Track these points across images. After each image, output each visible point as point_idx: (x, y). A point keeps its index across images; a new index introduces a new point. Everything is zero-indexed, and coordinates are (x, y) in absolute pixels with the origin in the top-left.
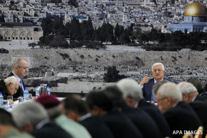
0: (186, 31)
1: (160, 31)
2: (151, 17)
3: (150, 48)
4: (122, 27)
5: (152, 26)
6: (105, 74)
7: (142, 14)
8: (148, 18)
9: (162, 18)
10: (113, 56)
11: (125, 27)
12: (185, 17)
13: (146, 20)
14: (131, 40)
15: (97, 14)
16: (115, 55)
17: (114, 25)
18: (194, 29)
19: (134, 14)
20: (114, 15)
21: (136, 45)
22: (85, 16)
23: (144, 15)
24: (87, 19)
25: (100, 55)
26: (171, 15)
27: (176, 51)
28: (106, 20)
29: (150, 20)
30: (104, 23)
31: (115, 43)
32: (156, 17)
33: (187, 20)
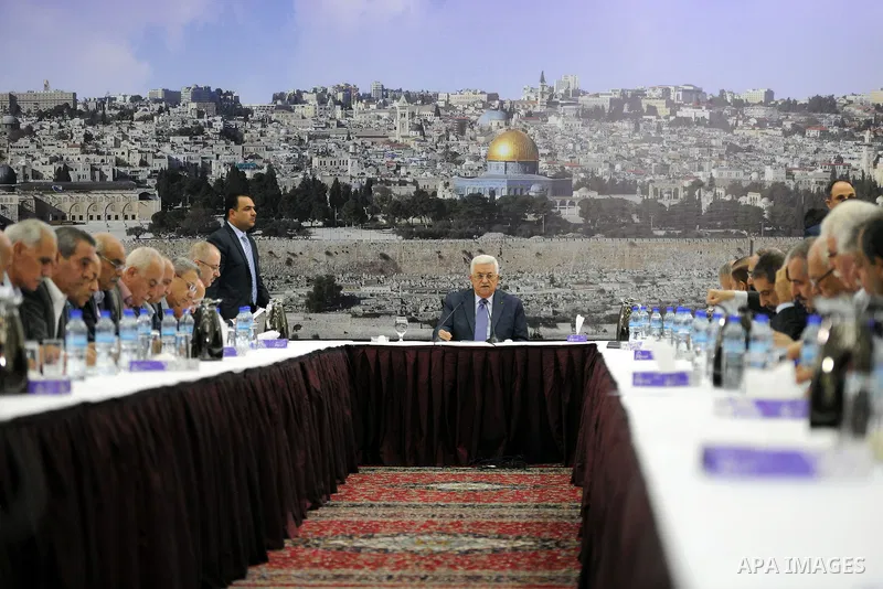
0: (493, 193)
1: (435, 193)
2: (413, 164)
3: (412, 232)
4: (348, 187)
5: (415, 183)
6: (309, 293)
7: (393, 156)
8: (407, 167)
9: (439, 166)
10: (328, 253)
11: (355, 187)
12: (488, 163)
13: (403, 171)
14: (369, 216)
15: (288, 159)
16: (332, 251)
17: (329, 182)
18: (509, 190)
19: (373, 157)
20: (328, 160)
21: (380, 227)
22: (259, 163)
23: (396, 159)
24: (264, 171)
25: (297, 252)
26: (458, 158)
27: (471, 238)
28: (308, 172)
29: (412, 171)
30: (304, 179)
31: (330, 223)
32: (425, 163)
33: (493, 170)
